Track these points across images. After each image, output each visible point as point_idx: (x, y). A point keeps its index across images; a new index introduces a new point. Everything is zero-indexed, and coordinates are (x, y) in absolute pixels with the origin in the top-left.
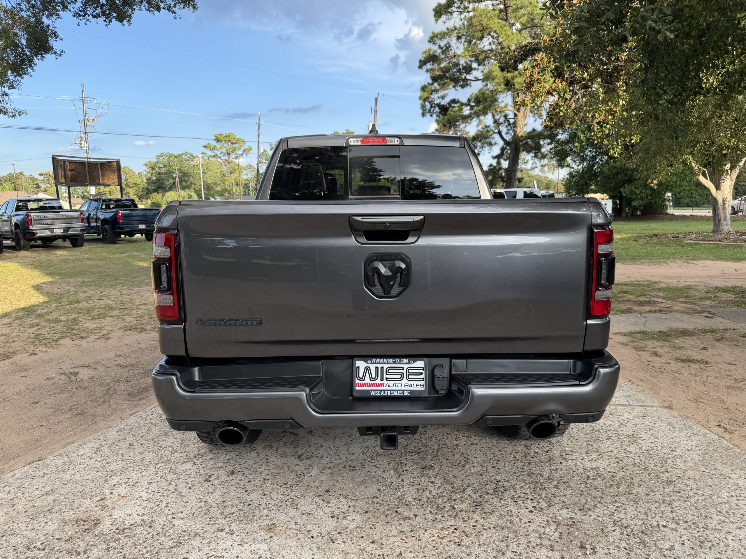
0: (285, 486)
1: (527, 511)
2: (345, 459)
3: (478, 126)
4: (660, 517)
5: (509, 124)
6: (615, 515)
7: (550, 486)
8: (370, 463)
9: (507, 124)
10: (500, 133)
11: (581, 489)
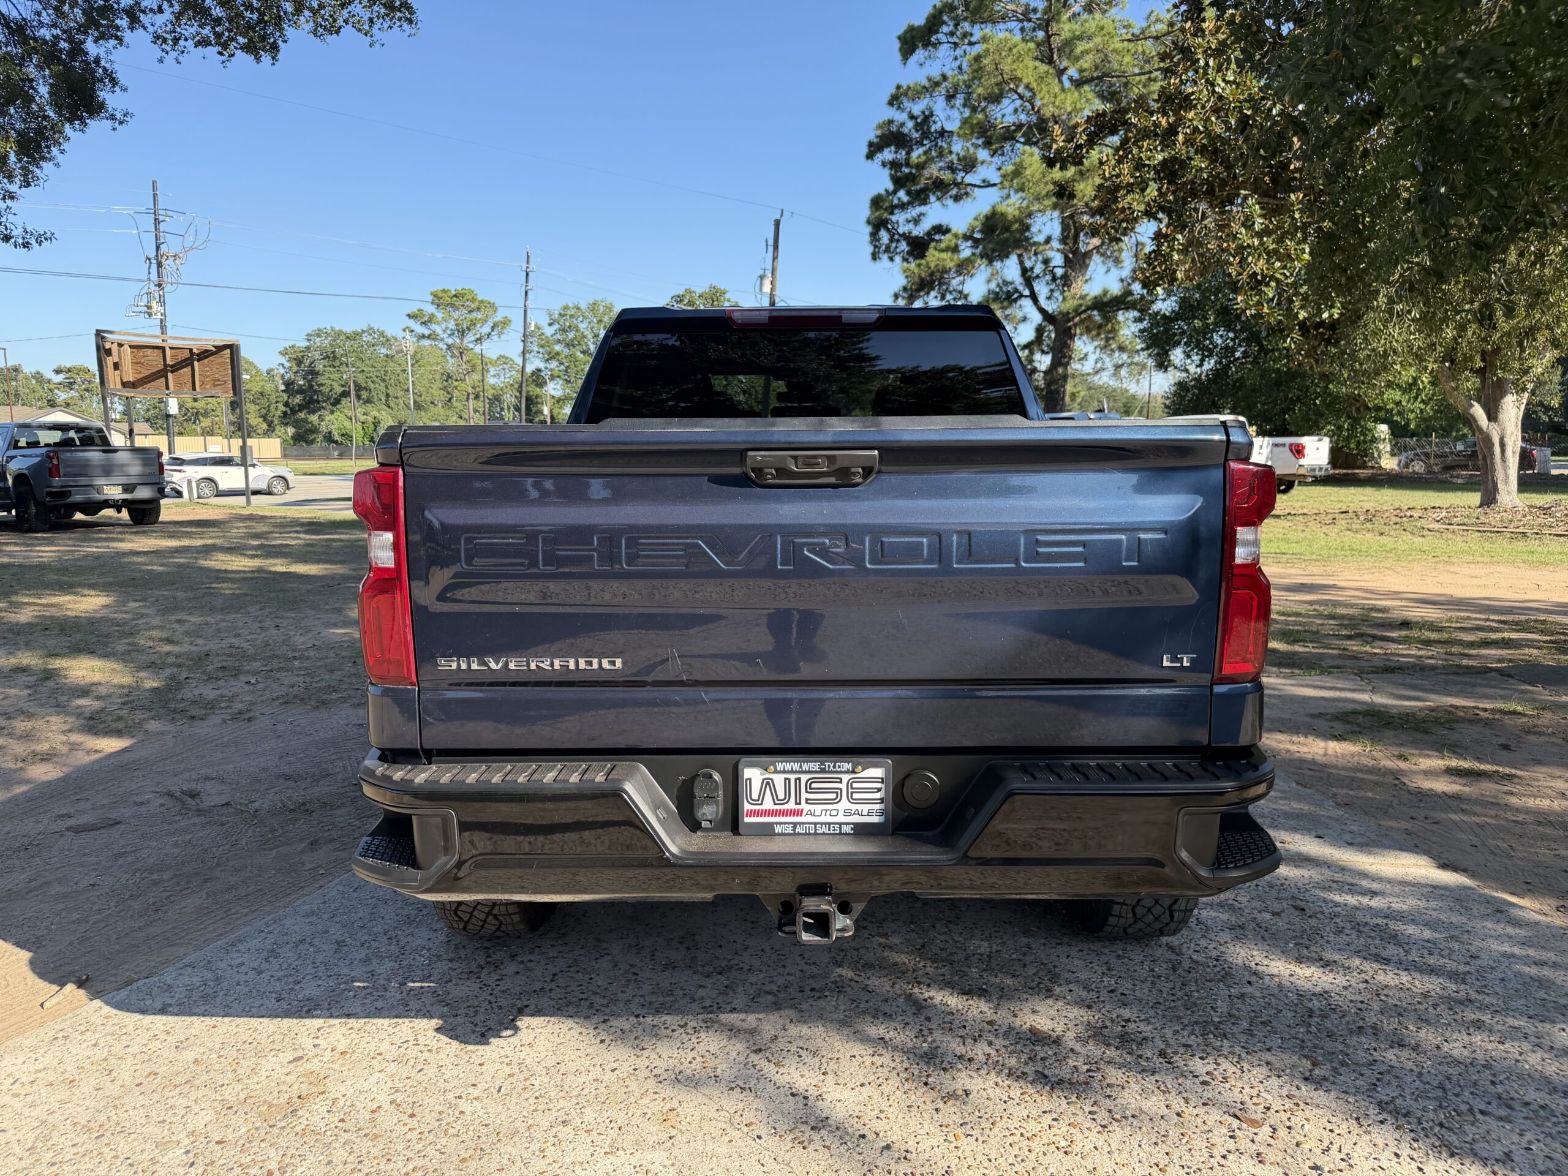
0: (682, 1030)
1: (1197, 1081)
2: (799, 974)
3: (989, 281)
4: (1472, 1093)
5: (1054, 279)
6: (1379, 1089)
7: (1235, 1029)
8: (853, 983)
9: (1048, 277)
10: (1034, 297)
11: (1300, 1036)
